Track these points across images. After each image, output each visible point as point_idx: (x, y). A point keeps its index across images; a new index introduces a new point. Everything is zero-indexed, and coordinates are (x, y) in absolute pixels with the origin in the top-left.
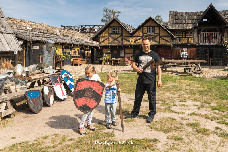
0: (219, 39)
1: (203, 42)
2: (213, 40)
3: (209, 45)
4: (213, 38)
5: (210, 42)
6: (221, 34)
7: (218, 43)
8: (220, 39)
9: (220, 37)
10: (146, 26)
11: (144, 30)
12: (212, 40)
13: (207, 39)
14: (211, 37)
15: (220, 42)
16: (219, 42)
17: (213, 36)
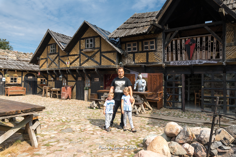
0: (212, 51)
1: (177, 59)
2: (198, 53)
3: (187, 64)
4: (199, 50)
5: (190, 58)
6: (216, 38)
7: (209, 60)
8: (215, 50)
9: (215, 45)
10: (83, 39)
11: (81, 45)
12: (195, 54)
13: (184, 51)
14: (192, 48)
15: (214, 58)
16: (212, 57)
17: (199, 44)
